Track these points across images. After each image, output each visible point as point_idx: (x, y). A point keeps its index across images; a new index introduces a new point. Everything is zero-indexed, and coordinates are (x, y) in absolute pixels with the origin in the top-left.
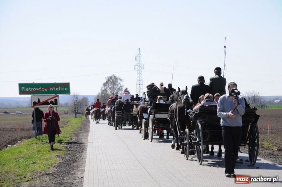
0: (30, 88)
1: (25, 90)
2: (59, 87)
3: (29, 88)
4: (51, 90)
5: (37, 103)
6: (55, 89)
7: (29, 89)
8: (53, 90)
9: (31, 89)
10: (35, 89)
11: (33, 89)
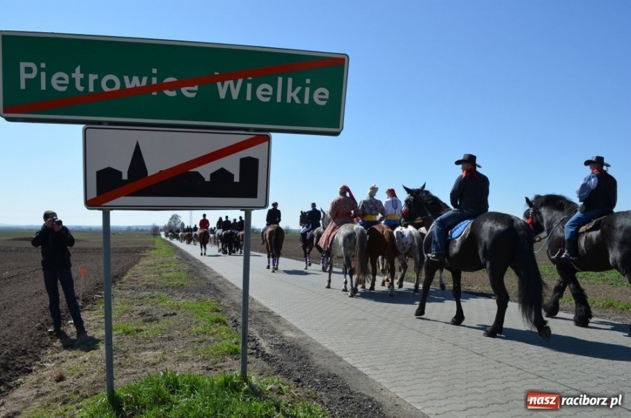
0: (78, 75)
1: (43, 87)
2: (280, 80)
3: (70, 71)
4: (222, 94)
5: (125, 177)
6: (249, 86)
7: (72, 81)
8: (235, 95)
9: (84, 82)
10: (111, 84)
11: (97, 83)
